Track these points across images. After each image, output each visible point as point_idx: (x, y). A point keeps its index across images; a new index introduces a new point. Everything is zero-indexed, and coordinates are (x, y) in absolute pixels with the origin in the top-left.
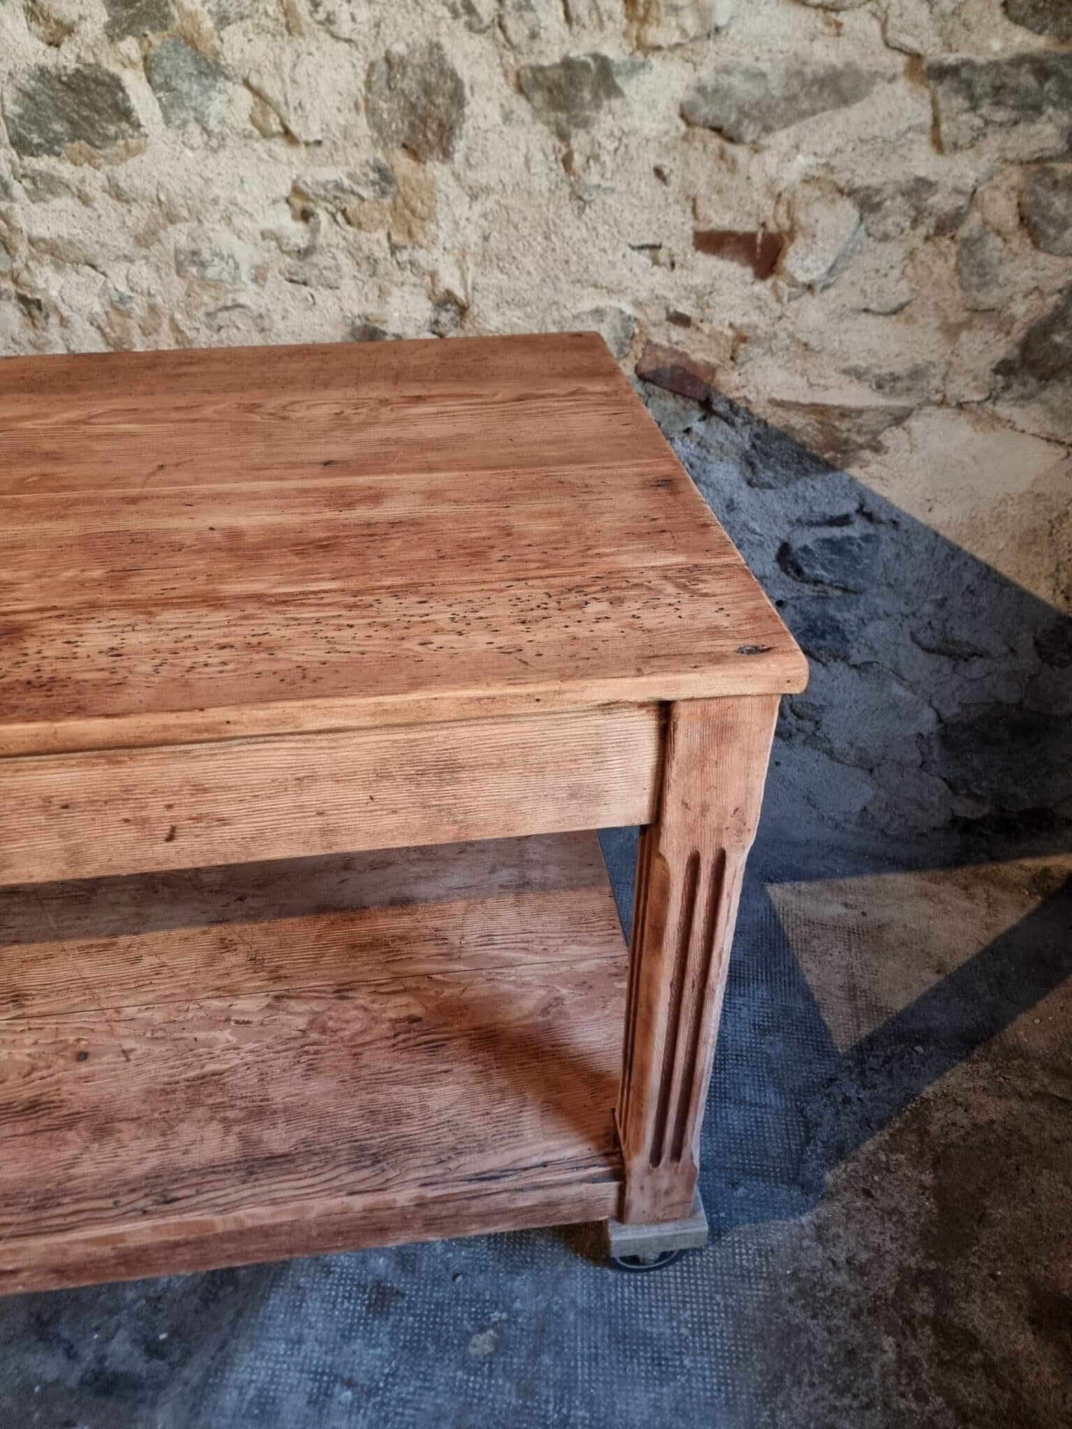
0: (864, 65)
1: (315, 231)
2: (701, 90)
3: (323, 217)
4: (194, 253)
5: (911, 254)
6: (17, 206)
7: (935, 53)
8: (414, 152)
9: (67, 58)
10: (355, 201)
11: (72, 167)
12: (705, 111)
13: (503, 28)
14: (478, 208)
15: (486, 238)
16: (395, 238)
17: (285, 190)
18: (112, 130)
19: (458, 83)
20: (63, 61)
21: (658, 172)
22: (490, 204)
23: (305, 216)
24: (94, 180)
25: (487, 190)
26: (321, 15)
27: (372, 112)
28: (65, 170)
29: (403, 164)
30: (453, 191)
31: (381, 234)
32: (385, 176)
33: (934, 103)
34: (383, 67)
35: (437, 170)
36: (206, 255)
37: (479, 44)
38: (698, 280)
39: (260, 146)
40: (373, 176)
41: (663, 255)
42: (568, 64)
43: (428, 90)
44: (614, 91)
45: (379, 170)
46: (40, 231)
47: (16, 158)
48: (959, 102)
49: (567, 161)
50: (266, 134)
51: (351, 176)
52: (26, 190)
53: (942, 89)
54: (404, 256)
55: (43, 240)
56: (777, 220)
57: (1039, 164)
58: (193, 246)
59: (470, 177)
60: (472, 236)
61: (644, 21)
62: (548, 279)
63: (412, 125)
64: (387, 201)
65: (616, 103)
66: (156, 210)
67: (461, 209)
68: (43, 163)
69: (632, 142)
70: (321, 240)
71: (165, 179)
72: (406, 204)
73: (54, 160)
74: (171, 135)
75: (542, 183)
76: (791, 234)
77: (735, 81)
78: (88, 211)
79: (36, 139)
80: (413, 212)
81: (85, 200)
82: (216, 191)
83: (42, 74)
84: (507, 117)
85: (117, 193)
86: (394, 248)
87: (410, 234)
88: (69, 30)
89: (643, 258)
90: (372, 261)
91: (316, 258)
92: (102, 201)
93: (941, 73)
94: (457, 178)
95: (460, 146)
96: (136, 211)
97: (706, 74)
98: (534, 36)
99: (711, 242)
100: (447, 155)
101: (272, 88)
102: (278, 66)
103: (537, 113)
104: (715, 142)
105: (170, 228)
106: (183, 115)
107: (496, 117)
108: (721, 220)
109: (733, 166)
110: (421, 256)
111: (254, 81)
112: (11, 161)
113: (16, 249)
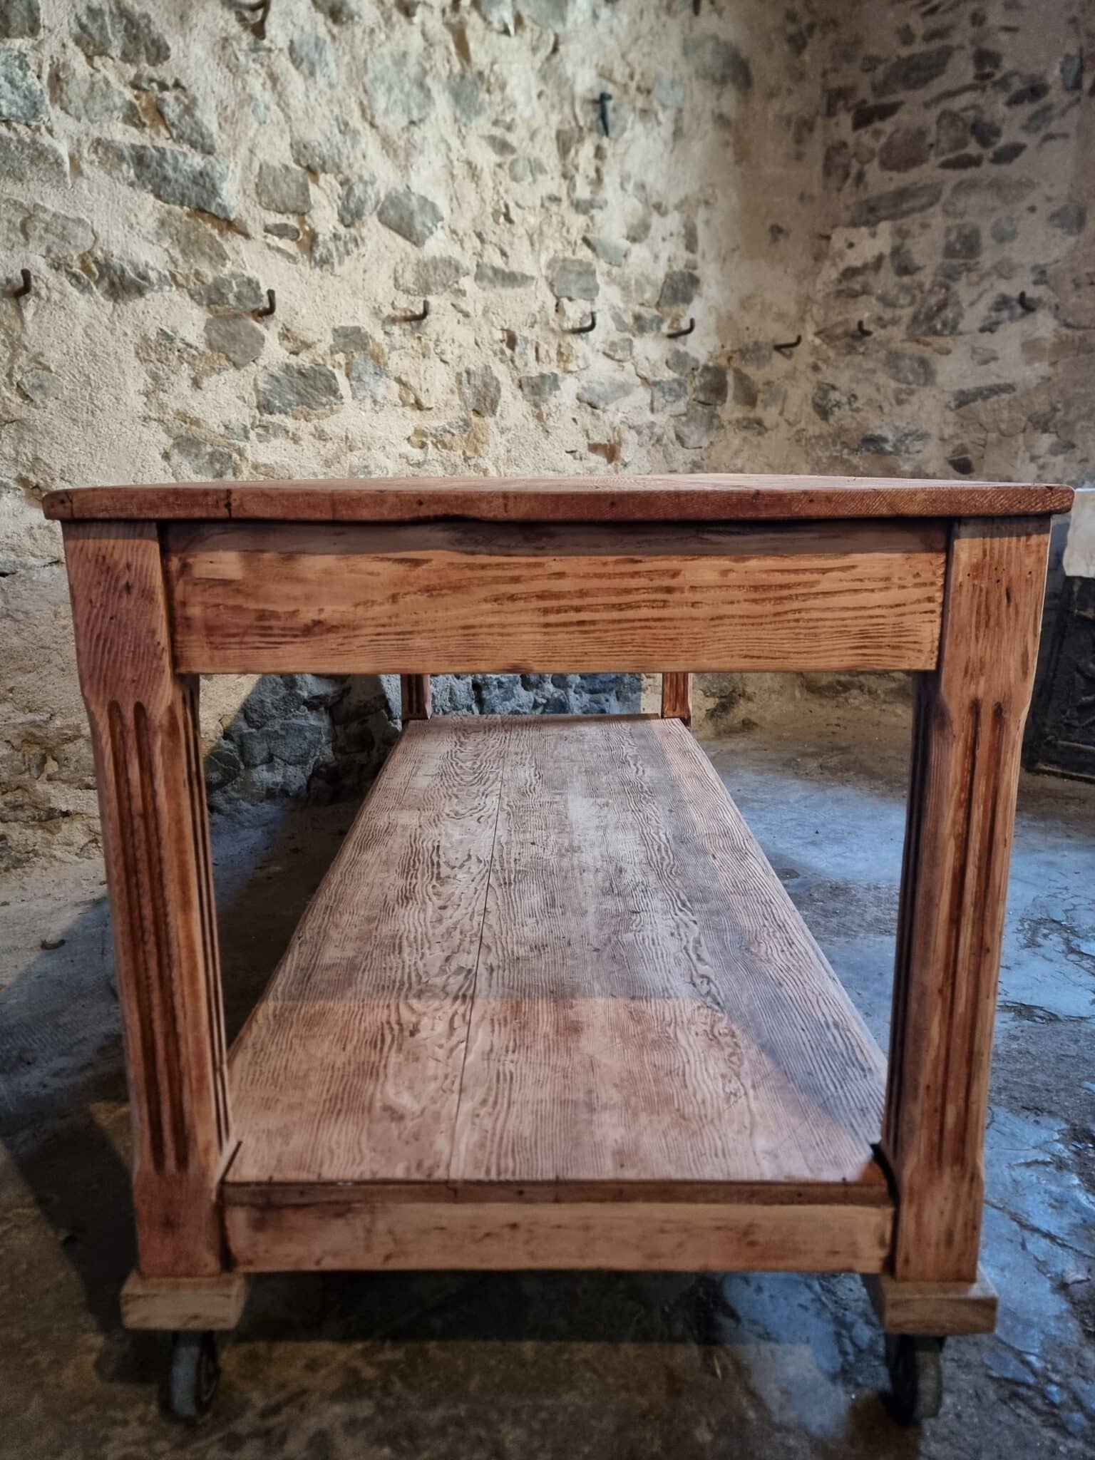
0: (630, 381)
1: (426, 454)
2: (583, 388)
3: (430, 446)
4: (366, 467)
5: (648, 452)
6: (248, 445)
7: (651, 378)
8: (477, 412)
9: (304, 360)
10: (449, 436)
11: (293, 421)
12: (586, 397)
13: (513, 361)
14: (504, 437)
15: (509, 451)
16: (468, 454)
17: (410, 432)
18: (324, 400)
19: (498, 382)
20: (301, 362)
21: (574, 420)
22: (510, 435)
23: (423, 446)
24: (305, 428)
25: (509, 429)
26: (438, 351)
27: (461, 393)
28: (289, 423)
29: (475, 419)
30: (495, 430)
31: (460, 452)
32: (467, 423)
33: (652, 396)
34: (465, 375)
35: (489, 420)
36: (372, 467)
37: (502, 367)
38: (592, 464)
39: (400, 410)
40: (461, 423)
41: (577, 455)
42: (542, 376)
43: (485, 385)
44: (558, 388)
45: (464, 420)
46: (263, 459)
47: (258, 415)
48: (661, 394)
49: (539, 417)
50: (404, 405)
51: (449, 424)
52: (258, 435)
53: (656, 390)
54: (472, 462)
55: (265, 465)
56: (614, 438)
57: (677, 416)
58: (365, 463)
59: (503, 423)
60: (502, 450)
61: (566, 361)
62: (537, 468)
63: (478, 400)
64: (465, 436)
65: (557, 393)
66: (342, 445)
67: (498, 439)
68: (277, 418)
69: (562, 408)
70: (429, 457)
71: (351, 427)
72: (475, 437)
73: (283, 416)
74: (355, 403)
75: (532, 426)
76: (620, 444)
77: (594, 385)
78: (296, 447)
79: (277, 403)
80: (478, 440)
81: (296, 440)
82: (380, 433)
83: (287, 368)
84: (515, 397)
85: (321, 436)
86: (466, 459)
87: (476, 451)
88: (308, 346)
89: (570, 457)
90: (455, 466)
91: (426, 467)
92: (307, 440)
93: (656, 384)
94: (497, 423)
95: (499, 408)
96: (329, 445)
97: (584, 383)
98: (526, 365)
99: (594, 448)
100: (494, 412)
101: (413, 382)
102: (417, 372)
103: (524, 396)
104: (589, 409)
105: (349, 454)
106: (364, 393)
107: (510, 397)
108: (597, 439)
109: (598, 418)
110: (480, 461)
111: (404, 378)
112: (254, 417)
113: (241, 472)
